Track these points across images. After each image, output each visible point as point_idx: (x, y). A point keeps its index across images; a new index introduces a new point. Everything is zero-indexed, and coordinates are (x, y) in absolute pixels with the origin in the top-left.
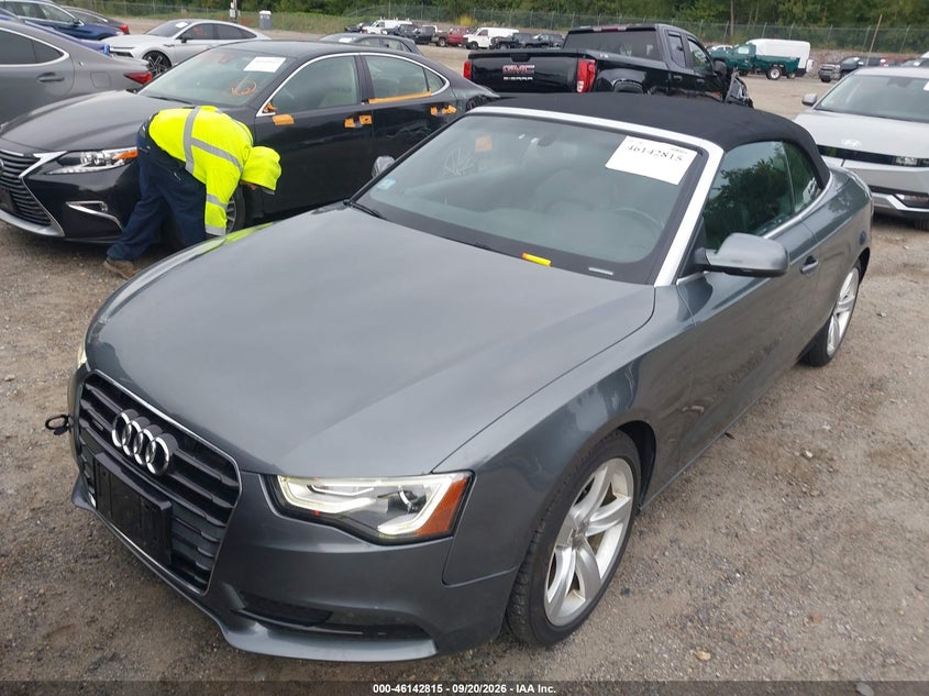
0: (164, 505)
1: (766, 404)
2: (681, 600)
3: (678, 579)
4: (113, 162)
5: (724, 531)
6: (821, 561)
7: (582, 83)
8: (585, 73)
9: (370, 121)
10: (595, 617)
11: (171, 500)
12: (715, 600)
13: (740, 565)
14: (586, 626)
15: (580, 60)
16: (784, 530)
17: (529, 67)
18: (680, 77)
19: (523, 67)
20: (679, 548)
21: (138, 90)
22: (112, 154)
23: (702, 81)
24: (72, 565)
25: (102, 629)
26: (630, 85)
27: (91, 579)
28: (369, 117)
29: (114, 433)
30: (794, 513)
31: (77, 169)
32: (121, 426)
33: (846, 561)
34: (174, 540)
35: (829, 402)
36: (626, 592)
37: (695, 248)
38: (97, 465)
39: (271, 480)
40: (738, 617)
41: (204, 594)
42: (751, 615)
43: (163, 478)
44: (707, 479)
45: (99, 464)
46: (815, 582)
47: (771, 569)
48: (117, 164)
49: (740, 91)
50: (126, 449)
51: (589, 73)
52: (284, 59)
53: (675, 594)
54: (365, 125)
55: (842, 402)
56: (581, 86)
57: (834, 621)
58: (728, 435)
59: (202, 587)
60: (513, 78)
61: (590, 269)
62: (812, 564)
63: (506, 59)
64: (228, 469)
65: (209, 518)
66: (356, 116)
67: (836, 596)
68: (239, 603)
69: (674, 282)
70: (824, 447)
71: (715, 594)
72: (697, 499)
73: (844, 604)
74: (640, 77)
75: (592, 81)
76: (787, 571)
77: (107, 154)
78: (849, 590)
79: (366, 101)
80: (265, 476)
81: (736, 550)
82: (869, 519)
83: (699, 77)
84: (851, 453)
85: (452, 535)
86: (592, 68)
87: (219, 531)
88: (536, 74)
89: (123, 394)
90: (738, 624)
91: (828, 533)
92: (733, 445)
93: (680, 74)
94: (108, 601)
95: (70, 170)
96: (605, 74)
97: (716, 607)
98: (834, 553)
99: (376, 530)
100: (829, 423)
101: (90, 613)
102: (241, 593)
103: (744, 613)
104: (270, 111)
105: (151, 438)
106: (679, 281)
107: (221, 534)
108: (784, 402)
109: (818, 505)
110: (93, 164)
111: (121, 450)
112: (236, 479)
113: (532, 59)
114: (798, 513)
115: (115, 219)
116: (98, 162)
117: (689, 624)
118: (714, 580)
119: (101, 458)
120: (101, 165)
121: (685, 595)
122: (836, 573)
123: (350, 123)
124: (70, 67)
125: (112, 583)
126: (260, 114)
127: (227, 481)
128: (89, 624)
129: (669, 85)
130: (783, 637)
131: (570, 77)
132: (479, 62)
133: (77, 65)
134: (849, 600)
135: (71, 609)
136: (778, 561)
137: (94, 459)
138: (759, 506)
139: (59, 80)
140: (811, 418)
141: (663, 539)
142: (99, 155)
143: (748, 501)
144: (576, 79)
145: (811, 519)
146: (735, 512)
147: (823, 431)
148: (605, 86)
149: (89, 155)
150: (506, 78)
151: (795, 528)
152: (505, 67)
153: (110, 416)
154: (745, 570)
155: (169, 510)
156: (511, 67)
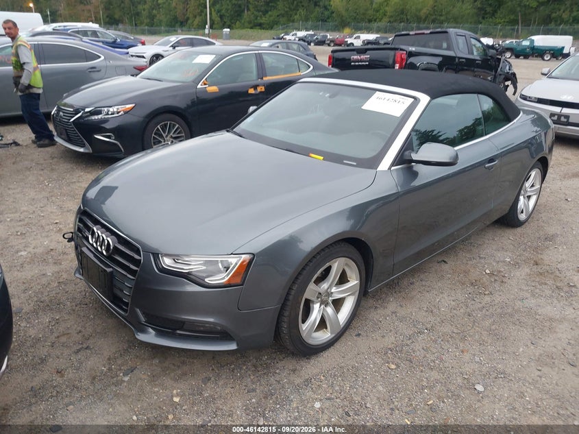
0: (109, 270)
1: (474, 246)
2: (390, 340)
3: (391, 330)
4: (118, 113)
5: (425, 309)
6: (479, 327)
7: (398, 65)
8: (399, 59)
9: (263, 90)
10: (337, 345)
11: (113, 268)
12: (408, 342)
13: (429, 326)
14: (331, 349)
15: (397, 51)
16: (462, 311)
17: (367, 56)
18: (464, 60)
19: (363, 57)
20: (396, 316)
21: (137, 75)
22: (118, 109)
23: (480, 62)
24: (74, 308)
25: (84, 336)
26: (429, 66)
27: (82, 314)
28: (263, 88)
29: (90, 237)
30: (470, 303)
31: (100, 116)
32: (93, 233)
33: (493, 327)
34: (115, 289)
35: (514, 246)
36: (359, 335)
37: (405, 151)
38: (82, 252)
39: (156, 255)
40: (419, 350)
41: (126, 315)
42: (426, 350)
43: (110, 257)
44: (424, 283)
45: (83, 252)
46: (470, 336)
47: (447, 329)
48: (120, 114)
49: (508, 68)
50: (95, 245)
51: (402, 59)
52: (214, 56)
53: (386, 338)
54: (261, 92)
55: (523, 247)
56: (397, 66)
57: (474, 355)
58: (445, 262)
59: (125, 311)
60: (357, 64)
61: (345, 162)
62: (472, 327)
63: (352, 52)
64: (137, 251)
65: (129, 276)
66: (255, 87)
67: (481, 344)
68: (143, 319)
69: (390, 168)
70: (502, 270)
71: (410, 339)
72: (414, 293)
73: (484, 348)
74: (437, 60)
75: (404, 64)
76: (455, 331)
77: (115, 109)
78: (489, 341)
79: (262, 78)
80: (153, 254)
81: (429, 319)
82: (516, 308)
83: (478, 60)
84: (518, 274)
85: (242, 285)
86: (404, 56)
87: (132, 281)
88: (370, 61)
89: (96, 219)
90: (418, 353)
91: (487, 313)
92: (445, 267)
93: (464, 58)
94: (89, 324)
95: (96, 117)
96: (412, 60)
97: (407, 345)
98: (487, 323)
99: (204, 280)
100: (510, 257)
101: (79, 328)
102: (143, 313)
103: (423, 349)
104: (205, 84)
105: (105, 238)
106: (393, 168)
107: (134, 282)
108: (485, 246)
109: (487, 299)
110: (108, 114)
111: (92, 245)
112: (140, 256)
113: (368, 52)
114: (473, 302)
115: (119, 143)
116: (110, 113)
117: (390, 352)
118: (411, 332)
119: (84, 249)
120: (112, 114)
121: (393, 339)
122: (485, 333)
123: (251, 91)
124: (104, 63)
125: (92, 316)
126: (199, 86)
127: (137, 257)
128: (78, 333)
129: (457, 65)
130: (442, 360)
131: (391, 62)
132: (336, 55)
133: (108, 62)
134: (488, 346)
135: (71, 326)
136: (452, 325)
137: (81, 250)
138: (450, 298)
139: (98, 71)
140: (499, 255)
141: (388, 311)
142: (111, 109)
143: (445, 295)
144: (394, 63)
145: (480, 306)
146: (435, 300)
147: (504, 262)
148: (412, 66)
149: (106, 109)
150: (353, 64)
151: (468, 310)
152: (352, 57)
153: (89, 229)
154: (432, 328)
155: (112, 272)
156: (355, 57)
